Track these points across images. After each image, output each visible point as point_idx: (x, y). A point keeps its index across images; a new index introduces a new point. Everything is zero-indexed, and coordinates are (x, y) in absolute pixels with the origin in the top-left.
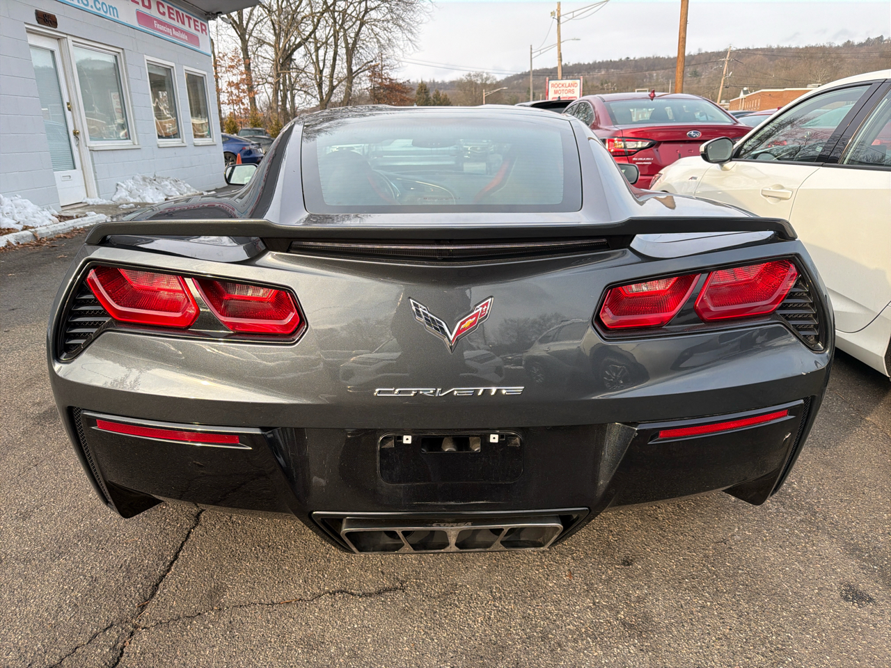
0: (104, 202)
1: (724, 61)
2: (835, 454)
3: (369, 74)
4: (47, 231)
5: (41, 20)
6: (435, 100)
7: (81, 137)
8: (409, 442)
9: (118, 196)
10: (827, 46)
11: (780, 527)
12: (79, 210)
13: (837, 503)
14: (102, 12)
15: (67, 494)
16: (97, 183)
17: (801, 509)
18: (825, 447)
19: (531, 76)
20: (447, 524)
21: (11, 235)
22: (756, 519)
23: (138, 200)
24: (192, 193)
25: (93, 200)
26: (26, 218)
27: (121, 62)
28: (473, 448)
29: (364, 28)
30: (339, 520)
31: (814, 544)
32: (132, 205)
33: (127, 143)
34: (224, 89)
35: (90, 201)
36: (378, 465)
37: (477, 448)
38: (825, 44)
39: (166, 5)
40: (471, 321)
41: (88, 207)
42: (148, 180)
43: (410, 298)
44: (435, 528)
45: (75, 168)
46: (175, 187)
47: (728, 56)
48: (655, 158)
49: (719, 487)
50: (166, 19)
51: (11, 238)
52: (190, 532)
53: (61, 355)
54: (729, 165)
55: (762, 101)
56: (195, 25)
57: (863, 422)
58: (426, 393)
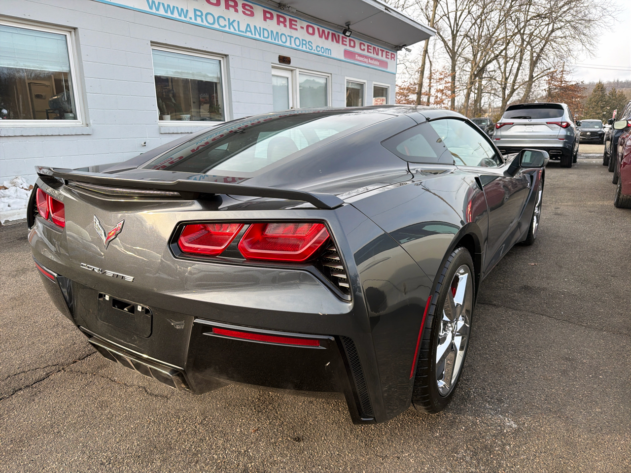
3: (547, 79)
5: (281, 61)
6: (611, 96)
8: (108, 299)
27: (329, 81)
29: (548, 45)
34: (433, 95)
39: (366, 44)
40: (113, 232)
50: (365, 53)
56: (386, 55)
58: (96, 270)
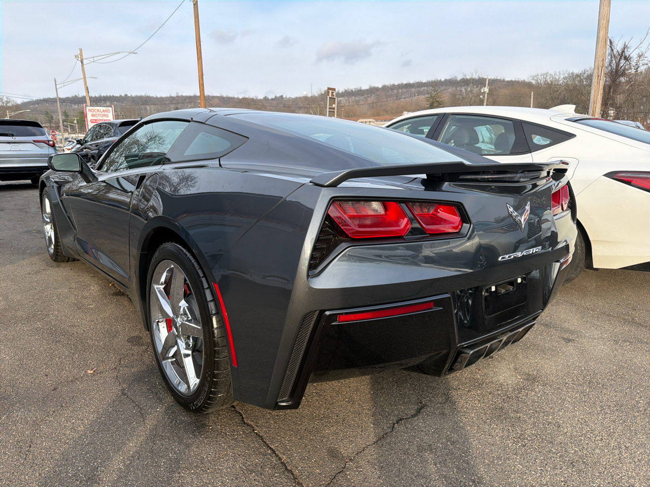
8: (494, 290)
19: (58, 102)
36: (484, 307)
40: (527, 214)
44: (499, 339)
58: (516, 256)
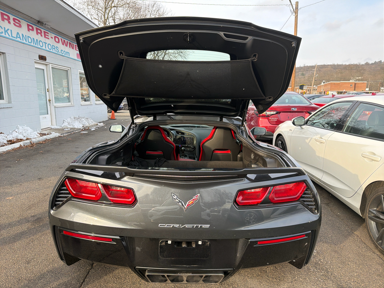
0: (58, 127)
1: (314, 70)
2: (340, 248)
4: (36, 140)
5: (40, 58)
7: (51, 102)
8: (170, 243)
9: (64, 125)
10: (358, 64)
11: (314, 277)
12: (48, 131)
13: (337, 268)
14: (64, 55)
15: (44, 254)
16: (56, 120)
17: (323, 270)
18: (336, 245)
20: (183, 273)
21: (22, 142)
22: (305, 274)
23: (71, 127)
24: (93, 124)
25: (54, 126)
26: (28, 135)
27: (69, 73)
28: (193, 245)
29: (166, 56)
30: (145, 270)
31: (326, 285)
32: (69, 129)
33: (69, 104)
35: (53, 127)
36: (159, 251)
37: (194, 246)
38: (357, 63)
40: (192, 201)
41: (52, 130)
42: (76, 119)
43: (172, 193)
44: (179, 274)
45: (48, 114)
46: (87, 121)
47: (316, 68)
48: (278, 118)
49: (287, 261)
51: (22, 143)
52: (89, 271)
53: (53, 208)
54: (303, 127)
55: (331, 86)
57: (353, 234)
58: (176, 226)
